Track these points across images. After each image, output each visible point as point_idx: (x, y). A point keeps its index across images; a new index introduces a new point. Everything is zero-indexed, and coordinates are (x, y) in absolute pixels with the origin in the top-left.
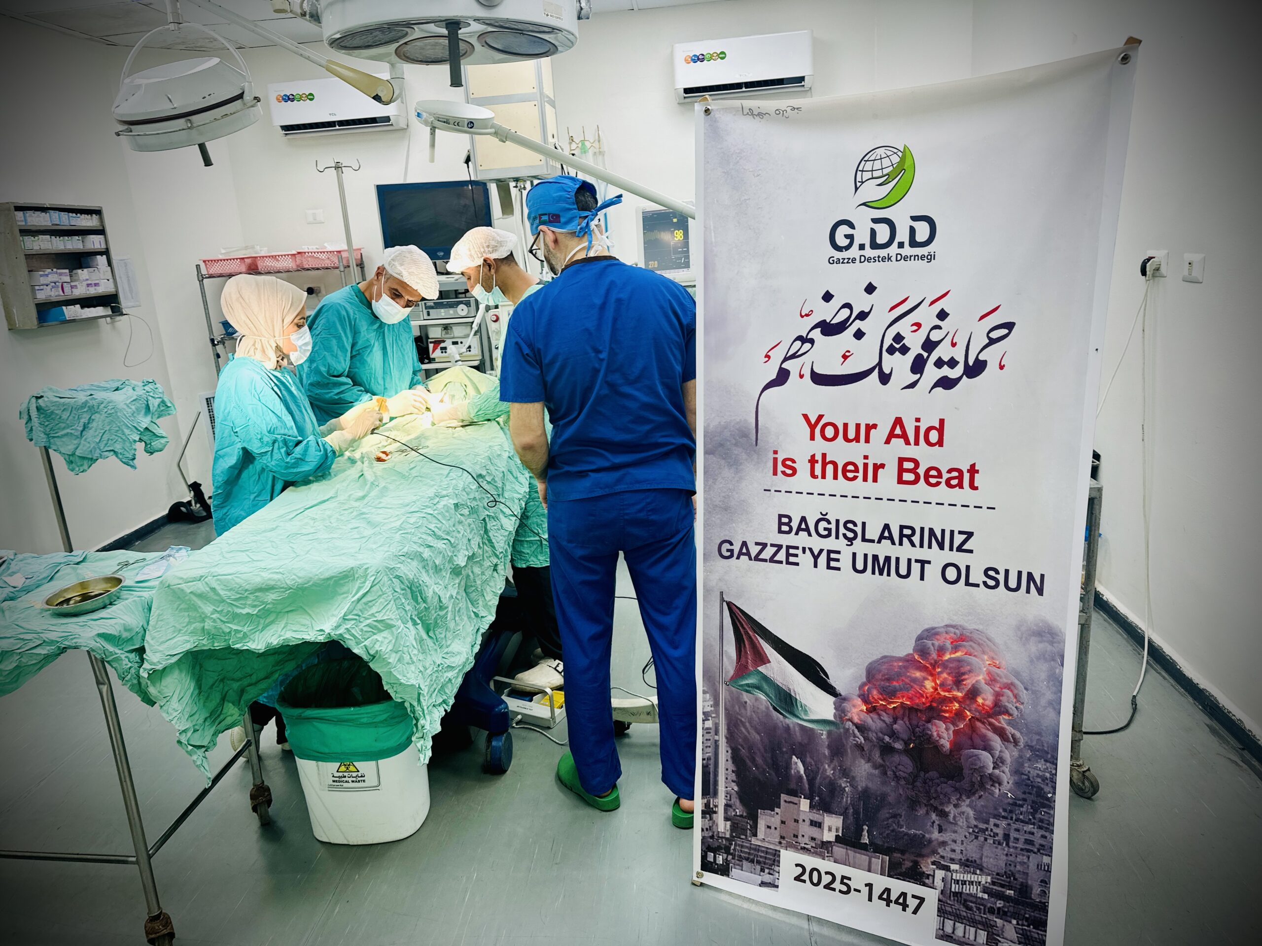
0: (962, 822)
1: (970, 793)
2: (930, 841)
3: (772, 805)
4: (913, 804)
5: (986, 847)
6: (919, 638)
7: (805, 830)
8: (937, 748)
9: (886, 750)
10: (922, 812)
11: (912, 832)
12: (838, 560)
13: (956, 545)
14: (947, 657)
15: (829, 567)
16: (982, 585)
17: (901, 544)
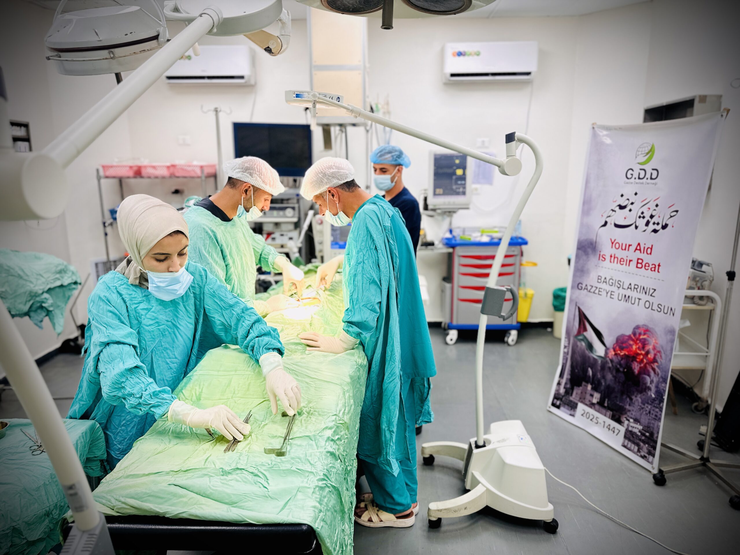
0: (636, 404)
1: (641, 392)
2: (625, 409)
3: (579, 385)
4: (622, 393)
5: (643, 415)
6: (634, 329)
7: (588, 397)
8: (633, 372)
9: (618, 370)
10: (624, 397)
11: (621, 404)
12: (613, 295)
13: (650, 293)
14: (642, 337)
15: (611, 297)
16: (656, 311)
17: (634, 291)
